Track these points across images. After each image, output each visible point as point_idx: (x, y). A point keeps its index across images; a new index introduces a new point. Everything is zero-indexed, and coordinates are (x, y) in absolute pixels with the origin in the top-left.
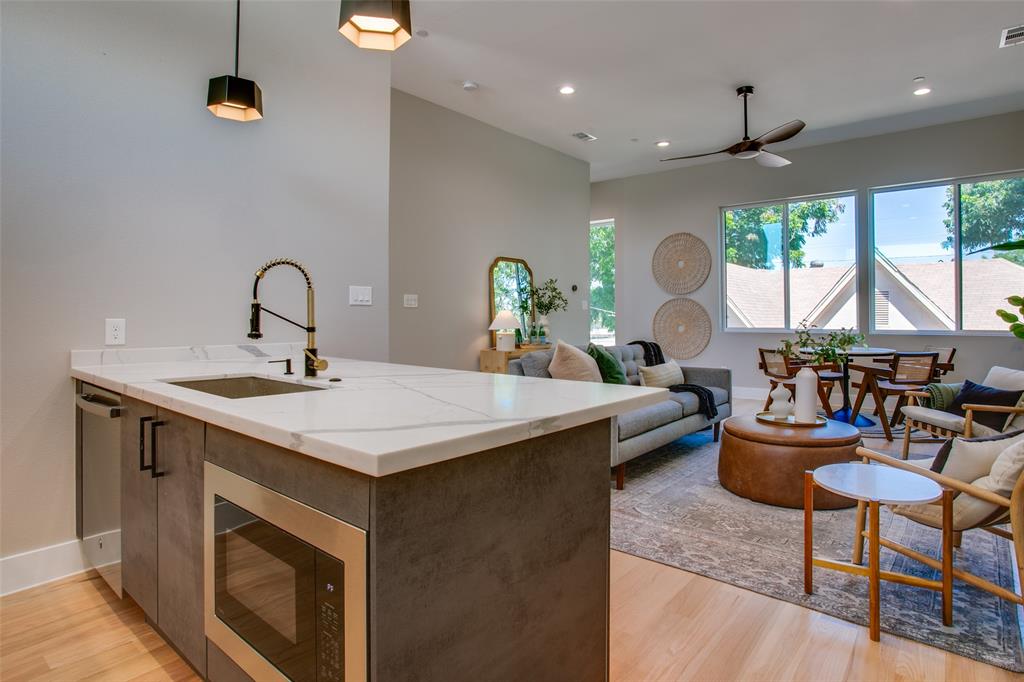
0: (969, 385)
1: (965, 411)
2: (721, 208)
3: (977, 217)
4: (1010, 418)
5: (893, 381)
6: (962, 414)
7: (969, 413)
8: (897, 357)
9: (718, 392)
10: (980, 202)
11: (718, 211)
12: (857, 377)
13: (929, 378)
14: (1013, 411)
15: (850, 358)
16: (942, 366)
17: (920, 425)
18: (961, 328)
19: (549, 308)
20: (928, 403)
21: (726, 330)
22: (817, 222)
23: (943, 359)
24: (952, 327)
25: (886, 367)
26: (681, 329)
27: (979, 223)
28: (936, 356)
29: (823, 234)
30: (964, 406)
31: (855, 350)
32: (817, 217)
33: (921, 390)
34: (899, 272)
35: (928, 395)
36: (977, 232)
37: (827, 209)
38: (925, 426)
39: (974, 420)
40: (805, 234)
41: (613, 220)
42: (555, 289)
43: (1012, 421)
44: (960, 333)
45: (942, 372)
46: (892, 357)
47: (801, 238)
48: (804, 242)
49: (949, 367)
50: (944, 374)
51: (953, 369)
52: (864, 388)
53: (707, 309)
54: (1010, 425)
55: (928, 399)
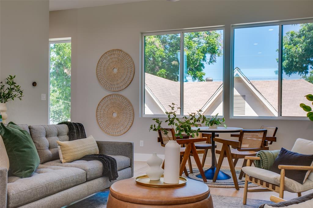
0: (283, 151)
1: (280, 170)
2: (142, 33)
3: (292, 57)
4: (307, 174)
5: (239, 149)
6: (279, 172)
7: (283, 171)
8: (242, 132)
9: (120, 160)
10: (293, 49)
11: (140, 35)
12: (219, 146)
13: (261, 147)
14: (309, 169)
15: (216, 134)
16: (269, 139)
17: (253, 180)
18: (281, 116)
19: (8, 98)
20: (259, 164)
21: (144, 116)
22: (211, 56)
23: (270, 134)
24: (276, 114)
25: (236, 139)
26: (115, 115)
27: (293, 60)
28: (265, 132)
29: (214, 63)
30: (280, 166)
31: (220, 128)
32: (211, 53)
33: (255, 155)
34: (251, 83)
35: (259, 158)
36: (292, 66)
37: (217, 49)
38: (256, 180)
39: (285, 176)
40: (204, 63)
41: (70, 38)
42: (13, 83)
43: (309, 175)
44: (280, 118)
45: (269, 142)
46: (239, 133)
47: (202, 65)
48: (204, 67)
49: (274, 139)
50: (271, 144)
51: (275, 141)
52: (223, 154)
53: (131, 102)
54: (307, 178)
55: (259, 161)
